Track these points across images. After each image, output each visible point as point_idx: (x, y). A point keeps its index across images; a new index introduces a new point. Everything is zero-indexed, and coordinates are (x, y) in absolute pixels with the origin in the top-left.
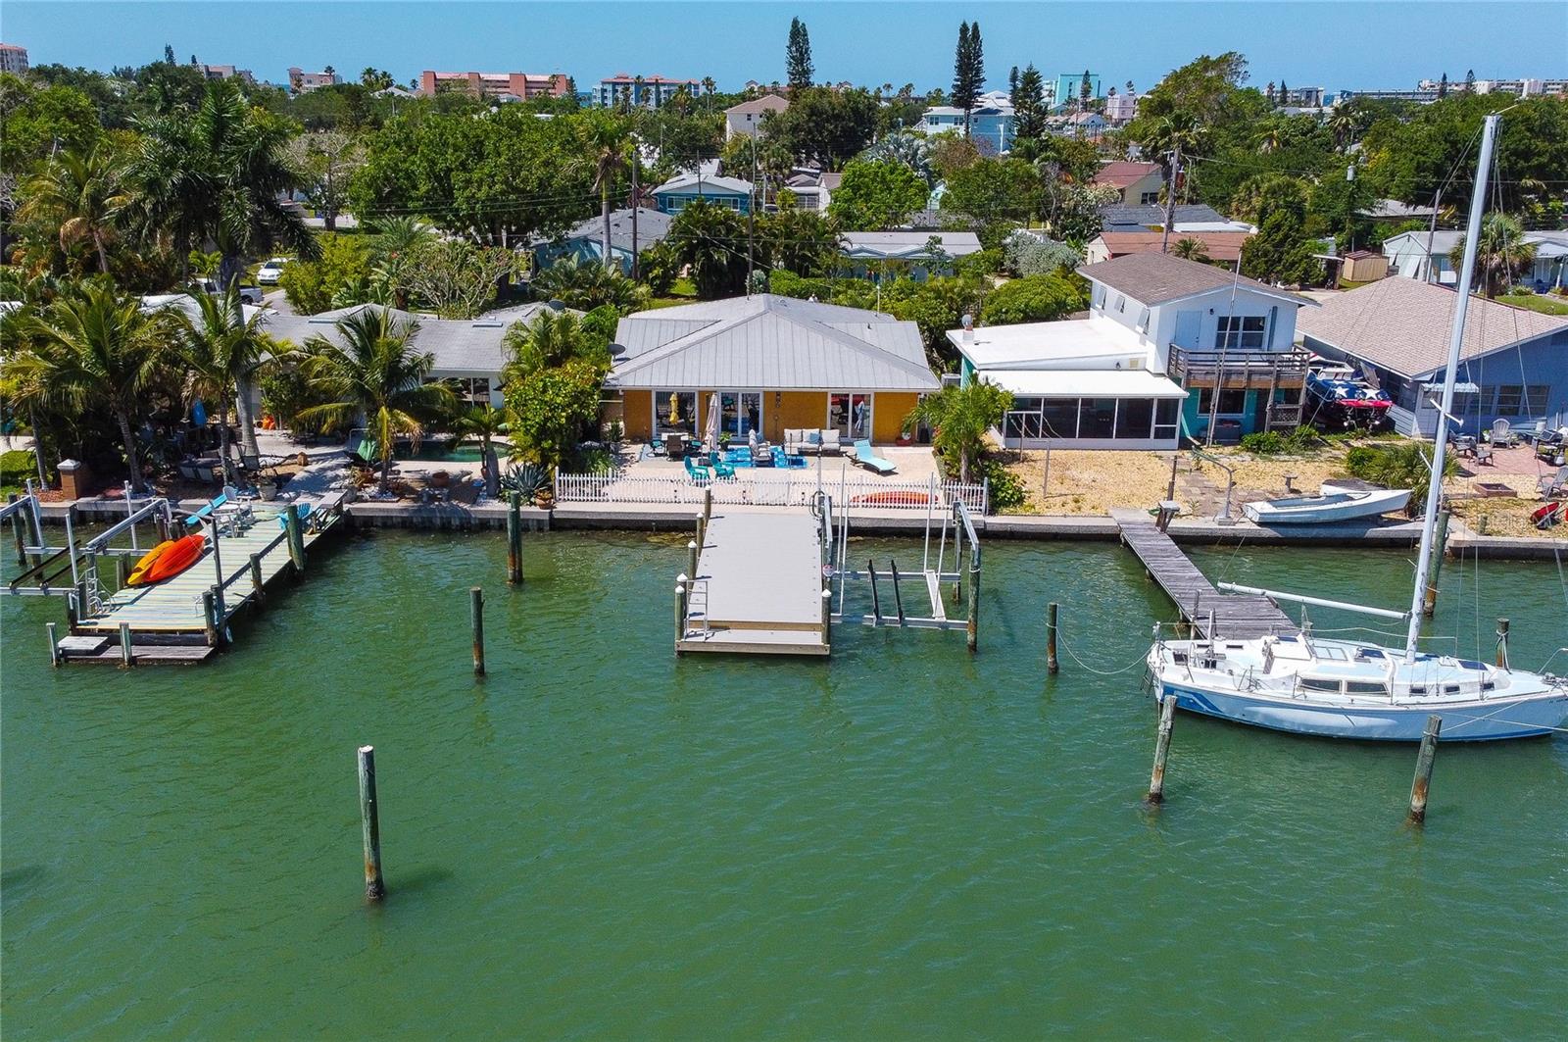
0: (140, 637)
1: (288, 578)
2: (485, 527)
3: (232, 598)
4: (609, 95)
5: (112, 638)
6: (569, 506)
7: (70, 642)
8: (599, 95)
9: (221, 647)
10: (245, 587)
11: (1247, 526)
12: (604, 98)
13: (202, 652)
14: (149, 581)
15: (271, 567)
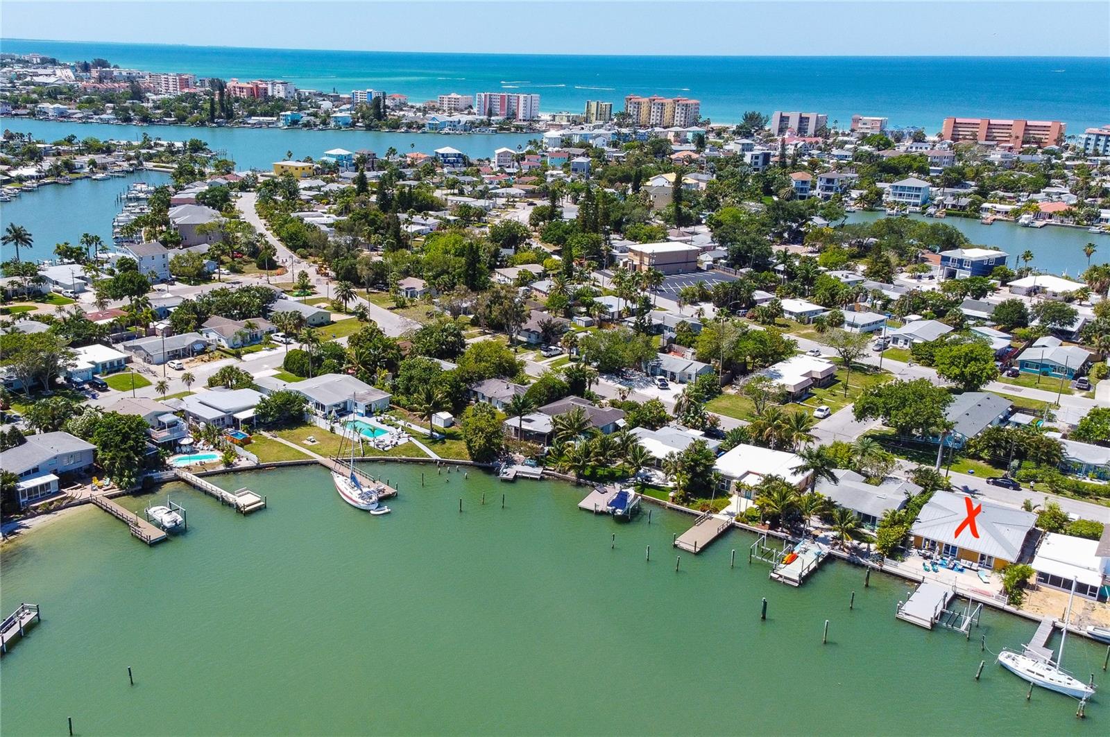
0: (786, 578)
1: (815, 570)
2: (863, 566)
3: (804, 574)
4: (1092, 143)
5: (781, 576)
6: (885, 567)
7: (772, 575)
8: (1084, 142)
9: (800, 584)
10: (806, 572)
11: (1084, 633)
12: (1087, 144)
13: (797, 585)
14: (787, 564)
15: (811, 567)
